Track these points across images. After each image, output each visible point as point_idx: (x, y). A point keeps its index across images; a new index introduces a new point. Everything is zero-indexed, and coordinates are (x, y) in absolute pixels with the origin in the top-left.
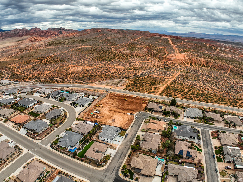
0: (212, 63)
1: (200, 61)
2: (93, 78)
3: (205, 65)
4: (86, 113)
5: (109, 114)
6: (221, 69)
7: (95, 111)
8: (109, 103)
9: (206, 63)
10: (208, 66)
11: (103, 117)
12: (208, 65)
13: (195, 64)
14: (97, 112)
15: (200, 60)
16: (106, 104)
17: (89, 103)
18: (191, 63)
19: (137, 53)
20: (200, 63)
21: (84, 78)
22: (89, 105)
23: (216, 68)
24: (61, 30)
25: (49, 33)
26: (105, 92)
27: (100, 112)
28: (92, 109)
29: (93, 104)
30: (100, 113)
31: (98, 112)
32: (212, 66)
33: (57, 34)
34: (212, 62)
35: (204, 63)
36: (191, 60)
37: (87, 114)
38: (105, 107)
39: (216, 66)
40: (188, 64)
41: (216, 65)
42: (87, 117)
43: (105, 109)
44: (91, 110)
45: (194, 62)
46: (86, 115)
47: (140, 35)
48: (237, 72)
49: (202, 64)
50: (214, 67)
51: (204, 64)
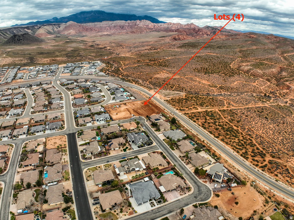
5: (122, 110)
24: (215, 29)
25: (201, 32)
33: (210, 34)
38: (128, 106)
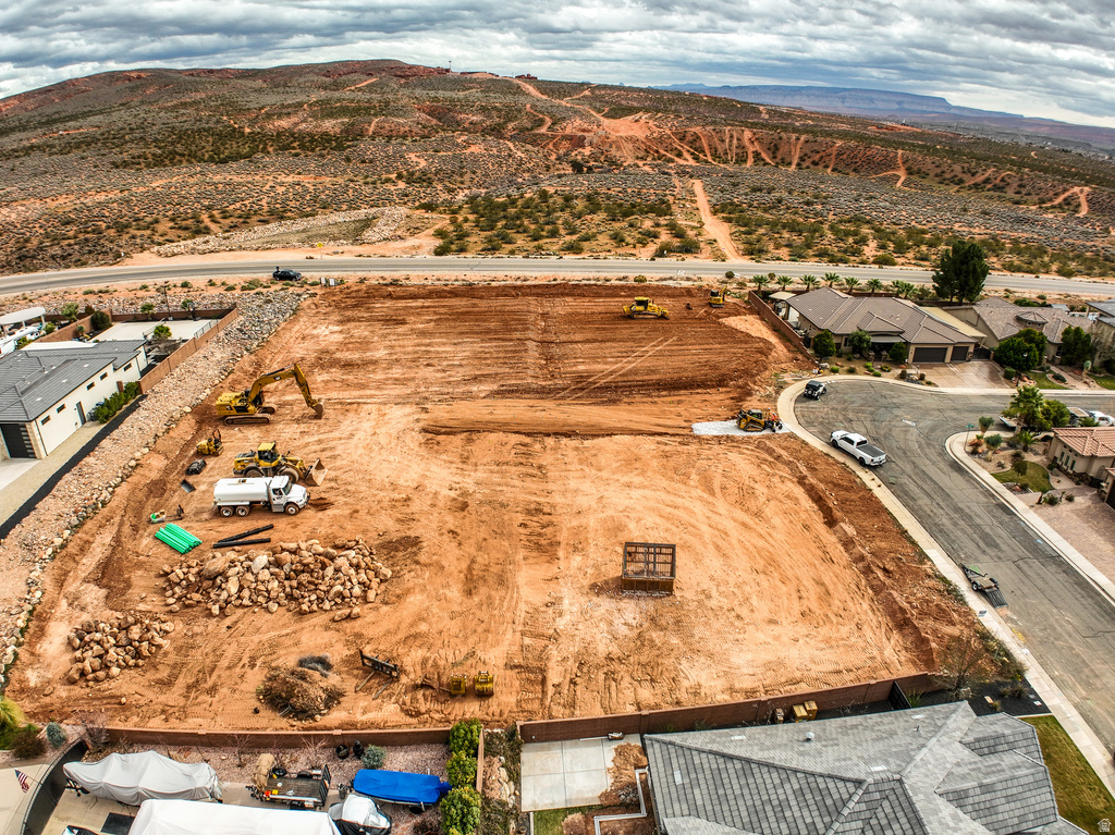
0: (799, 146)
1: (735, 141)
2: (134, 237)
3: (764, 155)
4: (84, 549)
5: (469, 483)
6: (853, 166)
7: (229, 489)
8: (375, 362)
9: (769, 149)
10: (783, 159)
11: (402, 547)
12: (779, 157)
13: (715, 155)
14: (257, 487)
15: (735, 134)
16: (336, 373)
17: (105, 389)
18: (692, 154)
19: (386, 125)
20: (739, 151)
21: (56, 250)
22: (109, 415)
23: (827, 167)
26: (274, 288)
27: (306, 479)
28: (167, 471)
29: (172, 397)
30: (320, 505)
31: (280, 481)
32: (802, 159)
34: (798, 139)
35: (757, 147)
36: (689, 138)
37: (89, 562)
38: (346, 407)
39: (822, 157)
40: (680, 155)
41: (824, 154)
42: (107, 618)
43: (367, 426)
44: (158, 488)
45: (705, 145)
46: (72, 586)
47: (363, 73)
48: (943, 172)
49: (751, 156)
50: (815, 163)
51: (760, 151)
